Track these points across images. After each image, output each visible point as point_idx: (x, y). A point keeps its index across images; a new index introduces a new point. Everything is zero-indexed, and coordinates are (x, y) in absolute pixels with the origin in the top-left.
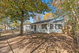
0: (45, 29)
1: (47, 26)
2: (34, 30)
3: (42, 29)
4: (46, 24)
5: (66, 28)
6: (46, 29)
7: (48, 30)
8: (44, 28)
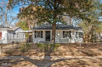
0: (68, 38)
1: (71, 34)
2: (46, 40)
3: (64, 38)
4: (70, 32)
5: (87, 36)
6: (70, 37)
7: (72, 39)
8: (66, 37)
